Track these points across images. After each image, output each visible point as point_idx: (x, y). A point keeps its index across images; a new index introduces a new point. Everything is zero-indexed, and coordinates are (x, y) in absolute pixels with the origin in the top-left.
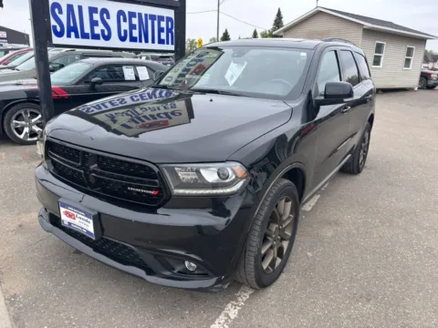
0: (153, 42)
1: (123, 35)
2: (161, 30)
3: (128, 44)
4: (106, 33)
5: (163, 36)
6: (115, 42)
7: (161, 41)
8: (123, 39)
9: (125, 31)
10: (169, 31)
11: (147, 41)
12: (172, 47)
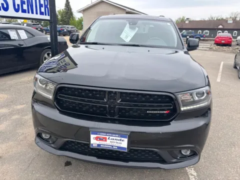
0: (37, 13)
1: (17, 7)
2: (41, 6)
3: (20, 14)
4: (5, 6)
5: (43, 10)
6: (11, 12)
7: (42, 13)
8: (17, 11)
9: (18, 5)
10: (46, 6)
11: (33, 13)
12: (48, 18)
